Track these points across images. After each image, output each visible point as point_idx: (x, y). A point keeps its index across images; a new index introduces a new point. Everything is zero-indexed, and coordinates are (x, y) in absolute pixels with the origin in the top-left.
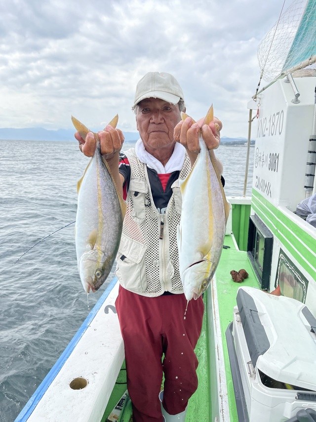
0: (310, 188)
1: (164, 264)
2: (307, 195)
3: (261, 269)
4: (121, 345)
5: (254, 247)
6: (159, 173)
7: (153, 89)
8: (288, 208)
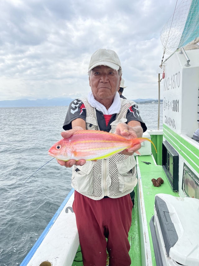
1: (104, 177)
5: (167, 163)
8: (188, 135)
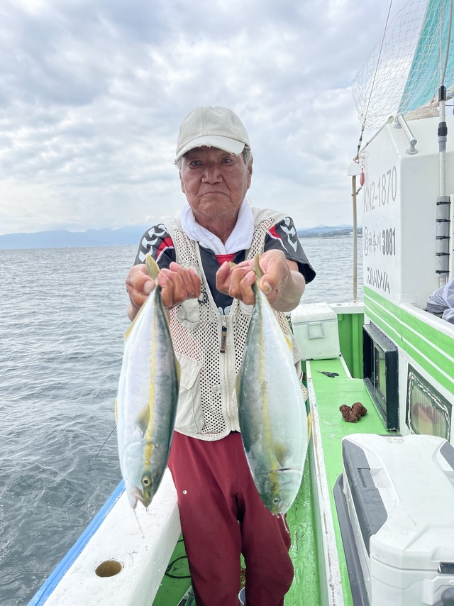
0: (444, 272)
1: (228, 390)
2: (441, 284)
3: (384, 400)
4: (174, 511)
6: (217, 253)
7: (205, 133)
8: (416, 305)
